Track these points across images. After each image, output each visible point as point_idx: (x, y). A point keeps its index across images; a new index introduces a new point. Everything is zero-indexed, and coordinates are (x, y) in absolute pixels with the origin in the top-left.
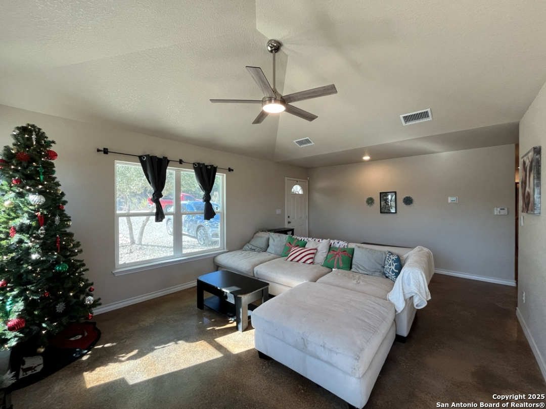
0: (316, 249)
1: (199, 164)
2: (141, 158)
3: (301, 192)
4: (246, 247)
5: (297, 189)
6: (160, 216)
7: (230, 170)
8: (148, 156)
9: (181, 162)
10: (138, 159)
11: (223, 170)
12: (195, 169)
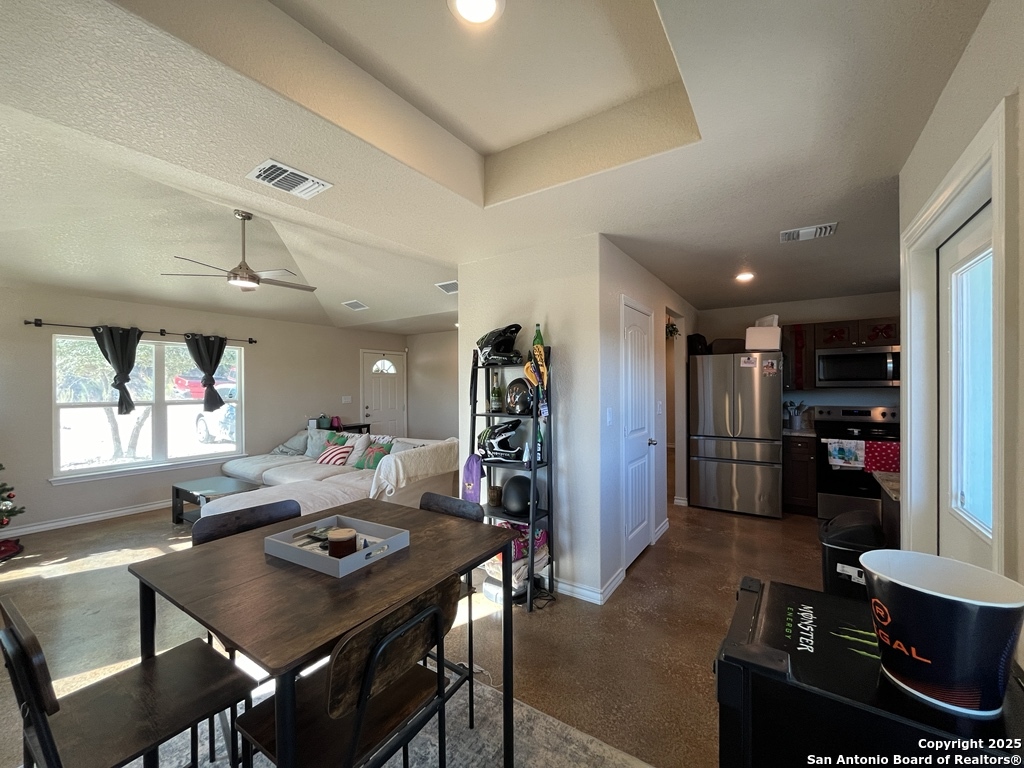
0: (353, 447)
1: (194, 335)
2: (95, 331)
3: (392, 370)
4: (276, 450)
5: (385, 366)
6: (125, 405)
7: (251, 341)
8: (105, 327)
9: (163, 333)
10: (90, 331)
11: (237, 342)
12: (187, 341)
